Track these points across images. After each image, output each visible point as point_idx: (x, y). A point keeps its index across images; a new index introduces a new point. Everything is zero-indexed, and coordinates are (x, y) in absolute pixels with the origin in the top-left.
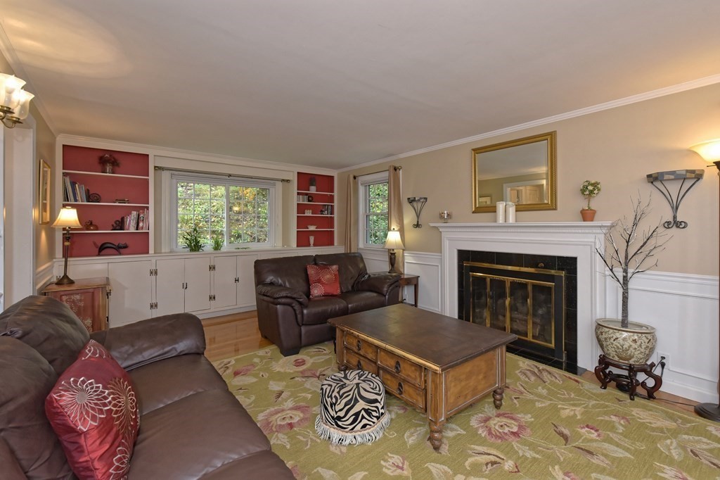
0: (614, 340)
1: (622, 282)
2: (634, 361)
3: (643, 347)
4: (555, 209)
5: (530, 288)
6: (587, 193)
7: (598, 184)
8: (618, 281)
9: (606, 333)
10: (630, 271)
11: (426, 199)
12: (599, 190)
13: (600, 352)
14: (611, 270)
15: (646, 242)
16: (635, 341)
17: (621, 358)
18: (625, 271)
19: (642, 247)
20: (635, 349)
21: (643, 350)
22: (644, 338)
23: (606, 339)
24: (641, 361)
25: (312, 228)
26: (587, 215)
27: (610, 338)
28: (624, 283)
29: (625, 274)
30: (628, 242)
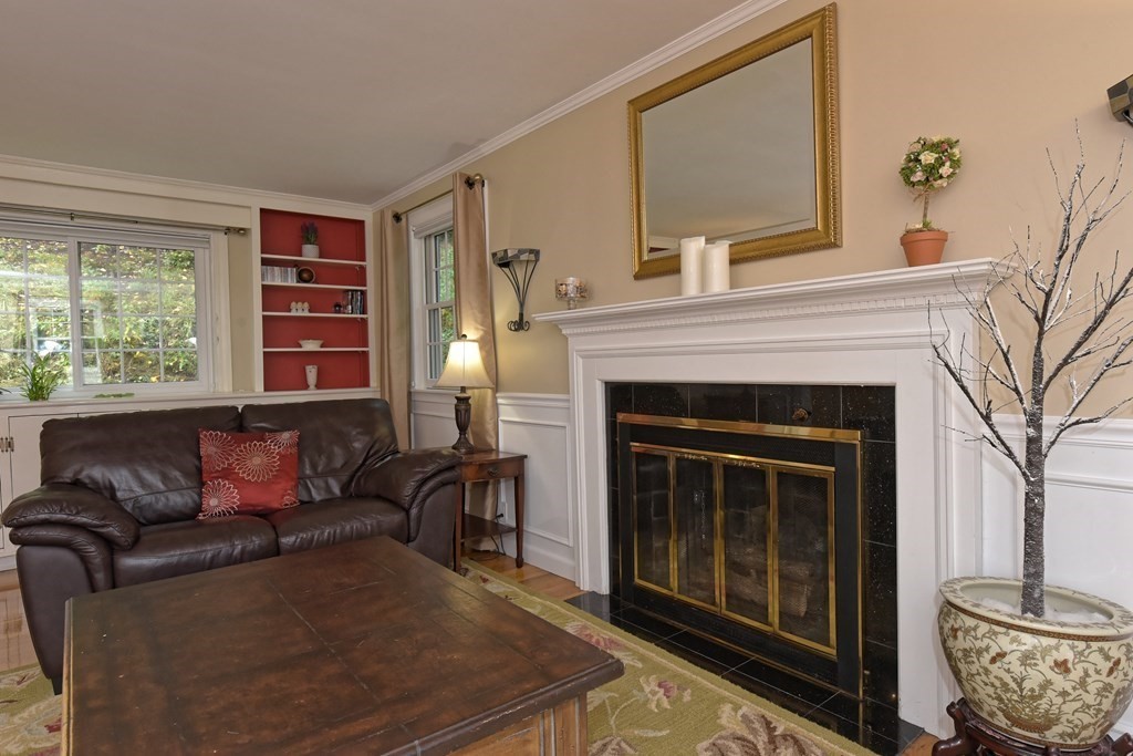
0: (993, 660)
1: (1022, 457)
2: (1061, 736)
3: (1093, 687)
4: (835, 245)
5: (772, 482)
6: (919, 176)
7: (952, 145)
8: (1010, 455)
9: (967, 632)
10: (1050, 421)
11: (536, 253)
12: (956, 164)
13: (950, 695)
14: (987, 418)
15: (1105, 313)
16: (1062, 667)
17: (1017, 722)
18: (1034, 421)
19: (1091, 330)
20: (1064, 694)
21: (1090, 699)
22: (1096, 658)
23: (966, 652)
24: (1084, 734)
25: (310, 346)
26: (918, 247)
27: (979, 652)
28: (1030, 463)
29: (1031, 431)
30: (1041, 321)
